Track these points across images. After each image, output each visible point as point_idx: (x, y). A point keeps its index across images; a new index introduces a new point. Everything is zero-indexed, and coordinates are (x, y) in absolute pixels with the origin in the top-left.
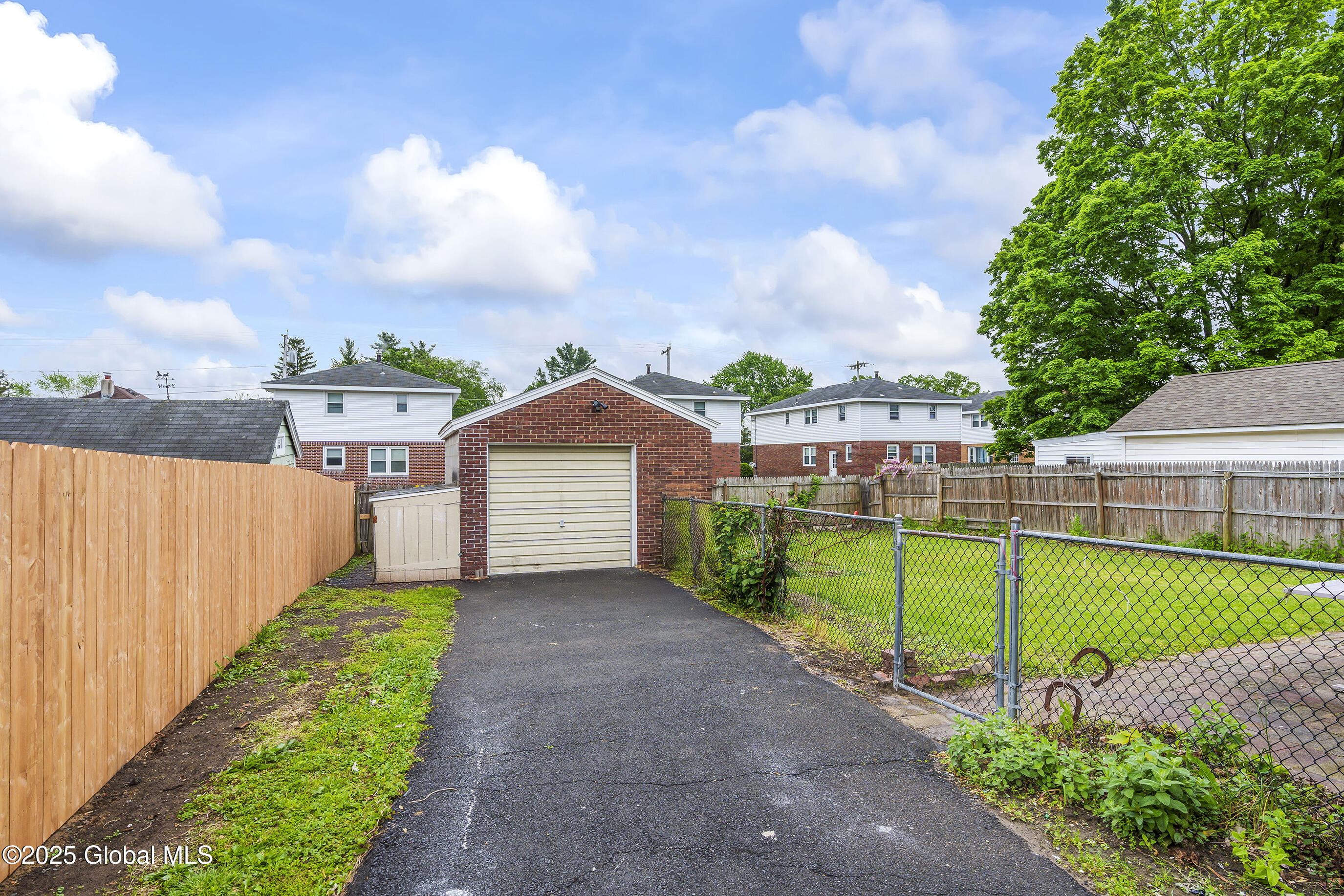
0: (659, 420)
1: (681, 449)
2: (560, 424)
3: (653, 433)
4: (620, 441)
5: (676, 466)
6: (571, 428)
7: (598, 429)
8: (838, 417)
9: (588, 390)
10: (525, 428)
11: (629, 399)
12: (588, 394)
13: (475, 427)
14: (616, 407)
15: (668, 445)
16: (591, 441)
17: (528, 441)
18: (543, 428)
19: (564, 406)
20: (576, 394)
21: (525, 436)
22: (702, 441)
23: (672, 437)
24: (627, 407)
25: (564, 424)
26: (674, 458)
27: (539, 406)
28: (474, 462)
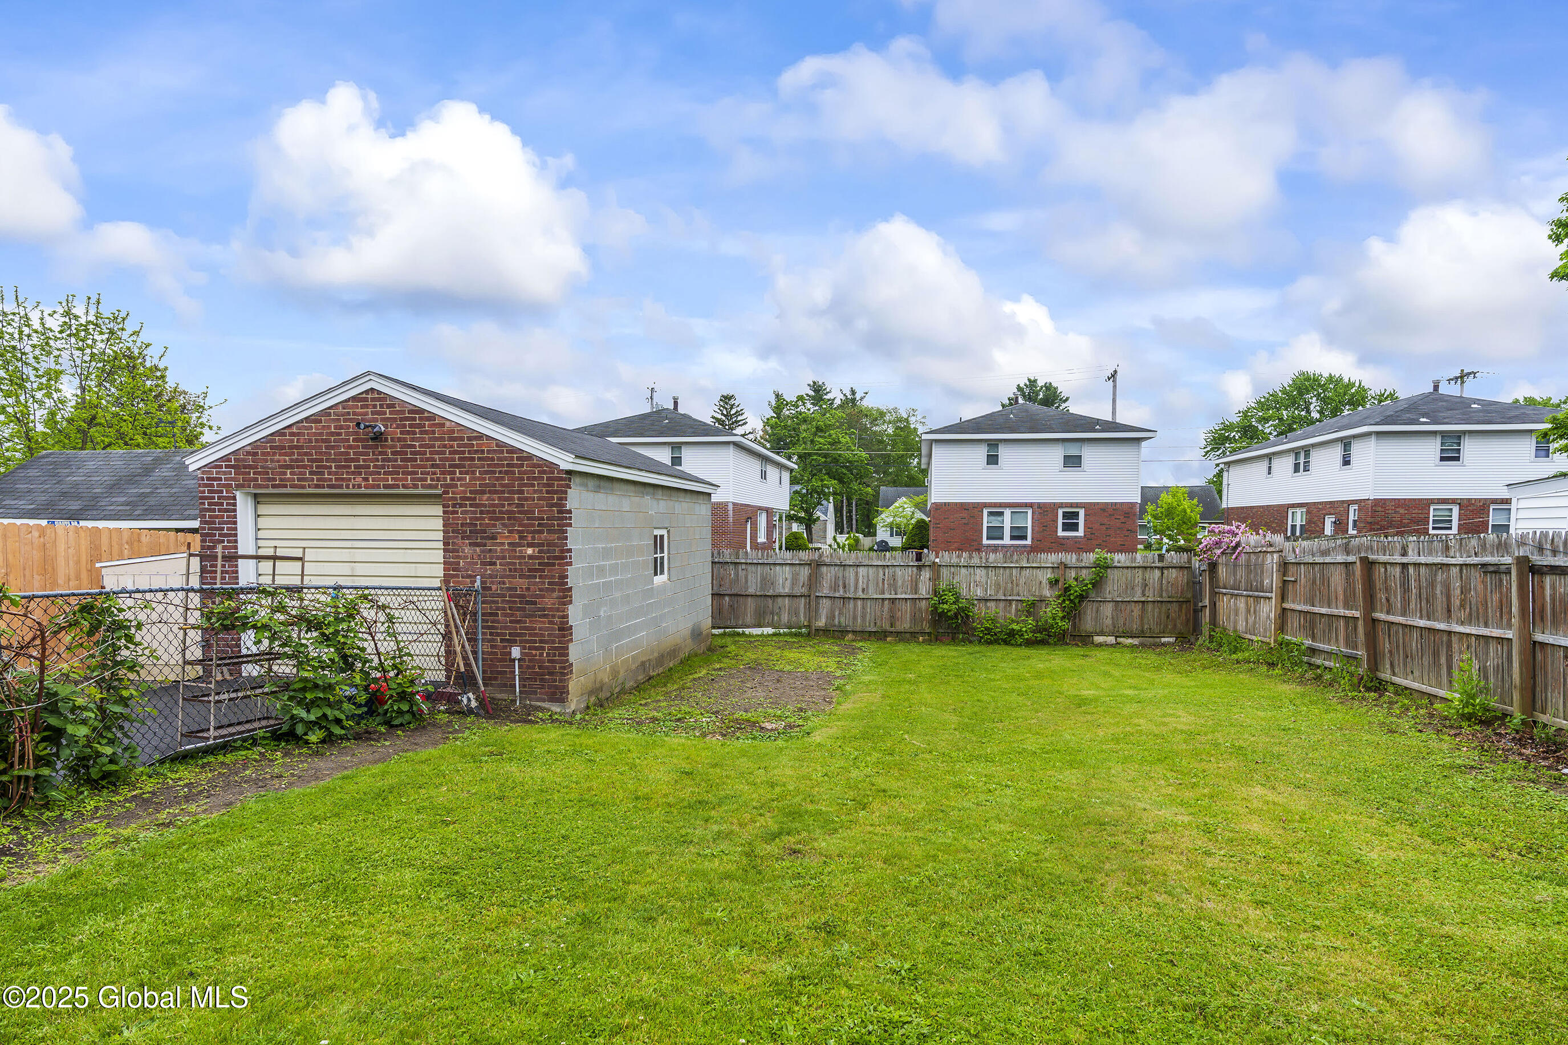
0: (476, 452)
1: (513, 499)
2: (327, 460)
3: (467, 473)
4: (416, 486)
5: (504, 525)
6: (344, 467)
7: (383, 467)
8: (1339, 459)
9: (367, 407)
10: (280, 467)
11: (428, 419)
12: (366, 414)
13: (216, 467)
14: (408, 433)
15: (490, 492)
16: (373, 487)
17: (285, 486)
18: (305, 467)
19: (332, 434)
20: (348, 414)
21: (281, 480)
22: (548, 485)
23: (497, 479)
24: (426, 432)
25: (334, 461)
26: (501, 512)
27: (298, 434)
28: (217, 517)
